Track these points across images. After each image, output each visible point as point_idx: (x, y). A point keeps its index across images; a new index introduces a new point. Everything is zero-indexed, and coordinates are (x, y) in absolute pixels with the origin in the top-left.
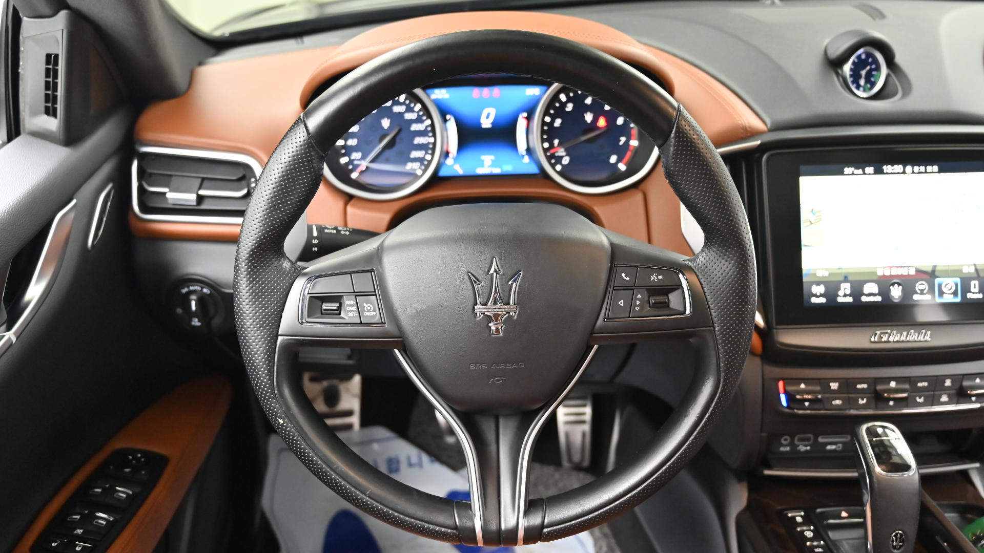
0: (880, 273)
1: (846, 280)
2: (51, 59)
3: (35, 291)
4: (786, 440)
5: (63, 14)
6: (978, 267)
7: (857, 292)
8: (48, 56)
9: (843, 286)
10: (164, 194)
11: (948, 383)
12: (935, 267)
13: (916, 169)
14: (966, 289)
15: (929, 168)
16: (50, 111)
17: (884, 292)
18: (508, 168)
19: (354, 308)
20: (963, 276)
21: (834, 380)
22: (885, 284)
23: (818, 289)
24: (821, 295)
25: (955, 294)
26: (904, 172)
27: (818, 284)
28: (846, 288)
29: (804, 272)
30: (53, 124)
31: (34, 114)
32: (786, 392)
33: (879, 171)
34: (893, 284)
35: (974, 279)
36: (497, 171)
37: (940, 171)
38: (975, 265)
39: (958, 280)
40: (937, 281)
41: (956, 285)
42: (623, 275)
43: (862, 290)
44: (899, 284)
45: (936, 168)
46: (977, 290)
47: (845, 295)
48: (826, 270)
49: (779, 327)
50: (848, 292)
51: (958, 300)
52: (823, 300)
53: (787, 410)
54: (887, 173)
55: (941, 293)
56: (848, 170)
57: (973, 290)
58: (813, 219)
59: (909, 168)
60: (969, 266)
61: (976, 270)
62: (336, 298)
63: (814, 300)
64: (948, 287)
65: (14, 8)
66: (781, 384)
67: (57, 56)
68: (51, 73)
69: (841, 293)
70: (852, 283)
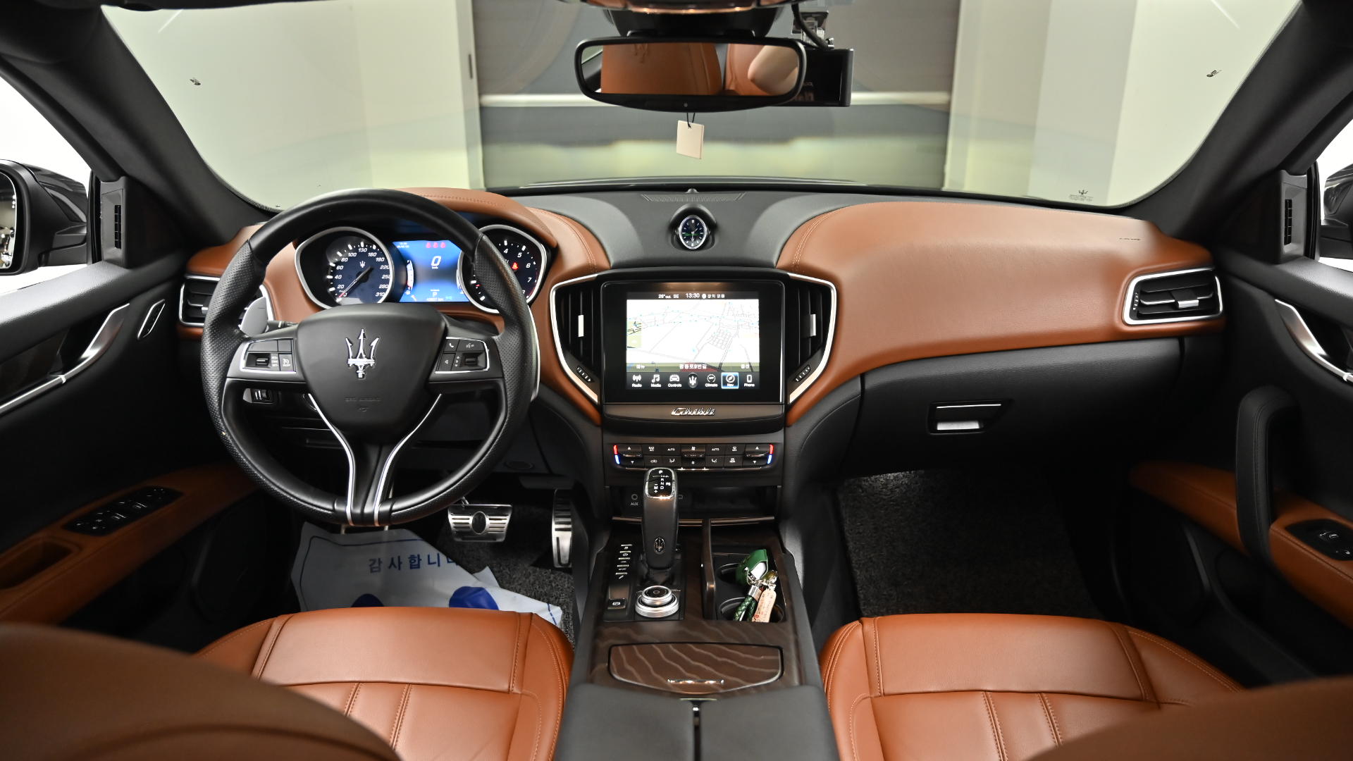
0: (681, 367)
1: (657, 371)
2: (117, 209)
3: (90, 353)
4: (635, 497)
5: (122, 179)
6: (752, 365)
7: (665, 380)
8: (116, 207)
9: (655, 376)
10: (200, 308)
11: (735, 449)
12: (721, 364)
13: (709, 296)
14: (743, 380)
15: (719, 296)
16: (118, 245)
17: (684, 381)
18: (450, 298)
19: (277, 361)
20: (741, 371)
21: (651, 445)
22: (685, 375)
23: (637, 378)
24: (639, 382)
25: (735, 383)
26: (701, 298)
27: (637, 374)
28: (657, 377)
29: (628, 365)
30: (119, 253)
31: (110, 246)
32: (618, 454)
33: (683, 297)
34: (691, 376)
35: (749, 373)
36: (441, 300)
37: (726, 298)
38: (750, 363)
39: (737, 374)
40: (723, 374)
41: (736, 377)
42: (450, 344)
43: (669, 380)
44: (695, 376)
45: (723, 296)
46: (751, 381)
47: (656, 383)
48: (643, 364)
49: (607, 403)
50: (658, 380)
51: (737, 387)
52: (640, 386)
53: (620, 467)
54: (689, 298)
55: (725, 383)
56: (661, 296)
57: (748, 381)
58: (635, 328)
59: (704, 296)
60: (745, 364)
61: (751, 367)
62: (267, 356)
63: (634, 385)
64: (730, 378)
65: (96, 177)
66: (615, 447)
67: (120, 206)
68: (117, 218)
69: (653, 381)
70: (661, 375)
